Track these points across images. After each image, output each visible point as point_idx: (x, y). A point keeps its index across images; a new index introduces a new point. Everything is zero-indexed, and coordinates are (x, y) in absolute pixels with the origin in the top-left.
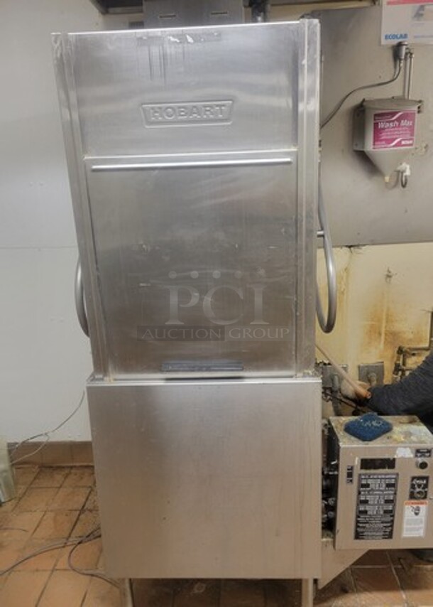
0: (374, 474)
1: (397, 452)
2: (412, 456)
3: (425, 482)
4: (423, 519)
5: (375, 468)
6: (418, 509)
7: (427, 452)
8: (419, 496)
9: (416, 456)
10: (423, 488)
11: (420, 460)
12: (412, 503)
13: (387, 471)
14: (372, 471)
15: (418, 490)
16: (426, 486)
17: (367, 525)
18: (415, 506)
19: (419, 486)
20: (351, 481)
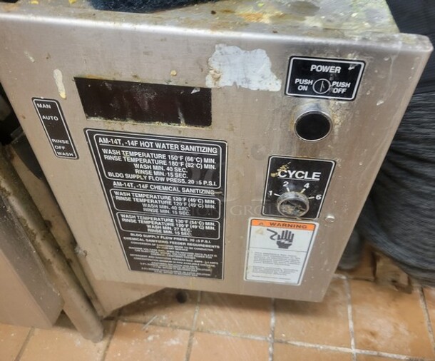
0: (140, 137)
1: (215, 65)
2: (275, 85)
3: (315, 176)
4: (302, 257)
5: (140, 116)
6: (290, 237)
7: (341, 77)
8: (290, 210)
9: (294, 88)
10: (307, 193)
11: (308, 105)
12: (273, 224)
13: (183, 129)
14: (130, 126)
15: (290, 195)
16: (318, 187)
17: (153, 252)
18: (279, 231)
19: (298, 185)
20: (69, 149)
